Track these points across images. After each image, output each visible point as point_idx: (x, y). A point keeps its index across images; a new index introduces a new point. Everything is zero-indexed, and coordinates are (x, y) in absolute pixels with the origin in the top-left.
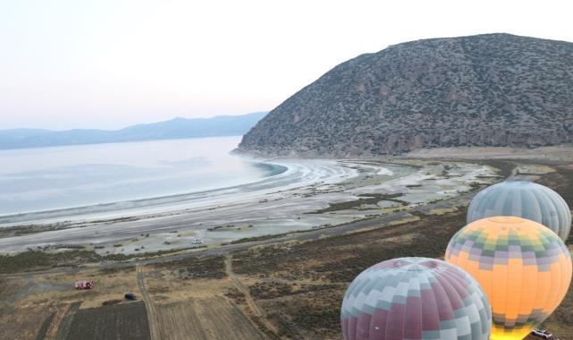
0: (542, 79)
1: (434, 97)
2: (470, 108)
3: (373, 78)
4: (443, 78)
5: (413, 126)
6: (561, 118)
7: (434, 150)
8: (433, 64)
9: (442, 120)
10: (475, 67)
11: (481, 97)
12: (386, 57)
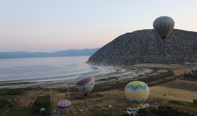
0: (175, 43)
1: (144, 48)
2: (153, 52)
3: (127, 42)
4: (147, 42)
5: (137, 57)
6: (179, 56)
7: (142, 64)
8: (145, 38)
9: (145, 55)
10: (157, 39)
11: (157, 48)
12: (132, 35)
